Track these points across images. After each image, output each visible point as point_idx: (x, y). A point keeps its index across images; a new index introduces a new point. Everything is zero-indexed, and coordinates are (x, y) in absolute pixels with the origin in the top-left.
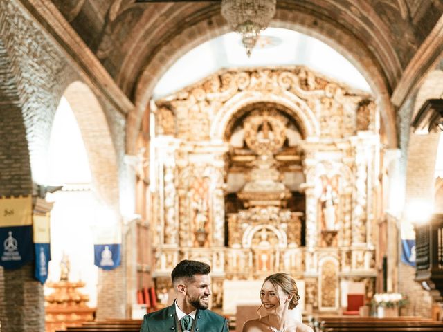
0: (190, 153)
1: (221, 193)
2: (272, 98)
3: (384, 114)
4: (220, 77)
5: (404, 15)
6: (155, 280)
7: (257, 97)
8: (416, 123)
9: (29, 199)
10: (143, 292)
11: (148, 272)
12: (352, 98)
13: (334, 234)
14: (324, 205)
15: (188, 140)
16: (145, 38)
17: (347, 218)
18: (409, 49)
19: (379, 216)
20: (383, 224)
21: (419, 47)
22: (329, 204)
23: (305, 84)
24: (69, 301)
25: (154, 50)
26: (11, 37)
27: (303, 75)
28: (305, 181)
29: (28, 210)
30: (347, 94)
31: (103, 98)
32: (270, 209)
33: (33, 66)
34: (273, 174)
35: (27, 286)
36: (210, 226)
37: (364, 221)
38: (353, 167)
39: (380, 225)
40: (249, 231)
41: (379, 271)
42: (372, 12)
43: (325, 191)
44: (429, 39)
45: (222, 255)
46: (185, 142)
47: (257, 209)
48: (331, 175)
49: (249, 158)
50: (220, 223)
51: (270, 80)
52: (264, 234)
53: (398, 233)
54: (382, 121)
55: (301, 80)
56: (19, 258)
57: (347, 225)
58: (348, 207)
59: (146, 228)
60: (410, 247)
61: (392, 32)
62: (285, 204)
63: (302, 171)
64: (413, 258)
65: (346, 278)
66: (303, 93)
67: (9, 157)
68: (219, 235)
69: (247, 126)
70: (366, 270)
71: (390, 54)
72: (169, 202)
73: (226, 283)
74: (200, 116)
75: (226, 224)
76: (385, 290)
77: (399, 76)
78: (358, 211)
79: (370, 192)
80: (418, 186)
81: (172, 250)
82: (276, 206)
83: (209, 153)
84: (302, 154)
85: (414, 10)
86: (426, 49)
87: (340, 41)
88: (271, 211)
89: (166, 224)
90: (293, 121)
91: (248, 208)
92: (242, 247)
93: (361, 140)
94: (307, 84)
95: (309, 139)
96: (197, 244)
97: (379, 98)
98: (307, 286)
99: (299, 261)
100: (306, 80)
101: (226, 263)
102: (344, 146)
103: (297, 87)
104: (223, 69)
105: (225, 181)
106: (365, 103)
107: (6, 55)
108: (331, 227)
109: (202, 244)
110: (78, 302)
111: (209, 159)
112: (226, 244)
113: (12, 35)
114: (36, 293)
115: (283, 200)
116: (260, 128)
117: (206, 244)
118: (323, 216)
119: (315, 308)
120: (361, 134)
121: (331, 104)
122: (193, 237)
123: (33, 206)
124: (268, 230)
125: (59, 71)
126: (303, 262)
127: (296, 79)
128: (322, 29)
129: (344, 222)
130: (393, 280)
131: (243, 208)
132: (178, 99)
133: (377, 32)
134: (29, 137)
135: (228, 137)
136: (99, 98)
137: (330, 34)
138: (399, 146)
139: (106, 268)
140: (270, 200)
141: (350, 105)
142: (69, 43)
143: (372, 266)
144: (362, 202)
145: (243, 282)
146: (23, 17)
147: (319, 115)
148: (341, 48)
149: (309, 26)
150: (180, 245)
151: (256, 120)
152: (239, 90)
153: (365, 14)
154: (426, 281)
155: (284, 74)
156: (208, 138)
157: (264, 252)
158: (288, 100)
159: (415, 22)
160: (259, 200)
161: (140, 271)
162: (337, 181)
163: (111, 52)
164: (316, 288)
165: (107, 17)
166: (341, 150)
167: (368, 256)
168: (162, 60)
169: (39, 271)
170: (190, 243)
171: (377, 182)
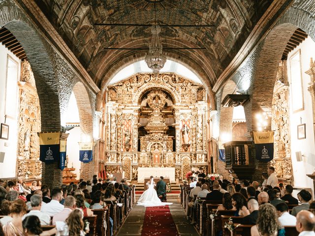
0: (123, 109)
1: (136, 127)
2: (160, 86)
3: (209, 95)
4: (137, 76)
5: (217, 57)
6: (106, 166)
7: (153, 85)
8: (223, 103)
9: (59, 133)
10: (101, 172)
11: (103, 163)
12: (195, 87)
13: (189, 146)
14: (183, 133)
15: (122, 103)
16: (107, 62)
17: (194, 139)
18: (219, 71)
19: (208, 139)
20: (210, 142)
21: (223, 71)
22: (186, 132)
23: (174, 80)
24: (67, 177)
25: (110, 67)
26: (56, 67)
27: (173, 77)
28: (175, 123)
29: (58, 138)
30: (192, 85)
31: (88, 87)
32: (159, 134)
33: (63, 78)
34: (160, 119)
35: (55, 171)
36: (131, 142)
37: (202, 141)
38: (196, 116)
39: (209, 143)
40: (150, 144)
41: (209, 163)
42: (203, 55)
43: (184, 126)
44: (227, 68)
45: (137, 155)
46: (121, 104)
47: (153, 134)
48: (186, 119)
49: (150, 111)
50: (136, 141)
51: (159, 78)
52: (156, 146)
53: (217, 146)
54: (208, 97)
55: (172, 79)
56: (53, 159)
57: (194, 142)
58: (194, 134)
59: (103, 143)
60: (223, 153)
61: (212, 63)
62: (165, 132)
63: (173, 117)
64: (224, 158)
65: (194, 166)
66: (174, 84)
67: (51, 115)
68: (136, 146)
69: (149, 97)
70: (203, 162)
71: (212, 72)
72: (113, 131)
73: (139, 169)
74: (128, 93)
75: (139, 141)
76: (212, 172)
77: (216, 81)
78: (199, 136)
79: (204, 128)
80: (225, 126)
81: (114, 153)
82: (161, 133)
83: (132, 109)
84: (173, 110)
85: (221, 56)
86: (226, 72)
87: (190, 65)
88: (159, 135)
89: (111, 141)
90: (169, 95)
91: (149, 134)
92: (146, 152)
93: (199, 104)
94: (175, 80)
95: (176, 104)
96: (125, 150)
97: (207, 89)
98: (176, 170)
99: (172, 158)
100: (175, 79)
101: (139, 159)
102: (192, 107)
103: (171, 81)
104: (139, 73)
105: (139, 122)
106: (201, 89)
107: (54, 74)
108: (187, 143)
109: (128, 151)
110: (71, 178)
111: (132, 112)
112: (139, 150)
113: (57, 66)
114: (59, 174)
115: (165, 130)
116: (154, 98)
117: (130, 150)
118: (183, 138)
119: (180, 180)
120: (199, 102)
121: (185, 89)
122: (124, 147)
123: (61, 136)
124: (158, 144)
125: (72, 78)
126: (174, 159)
127: (170, 78)
128: (182, 60)
129: (193, 141)
130: (216, 167)
131: (147, 134)
132: (118, 86)
133: (206, 63)
134: (60, 107)
135: (140, 102)
136: (86, 87)
137: (186, 62)
138: (216, 109)
139: (85, 162)
140: (159, 130)
141: (194, 90)
142: (77, 67)
143: (206, 161)
144: (200, 132)
145: (147, 168)
146: (61, 58)
147: (180, 93)
148: (190, 68)
149: (177, 58)
150: (117, 150)
151: (153, 95)
152: (145, 82)
153: (201, 56)
154: (230, 169)
155: (165, 76)
156: (131, 102)
157: (156, 154)
158: (167, 87)
159: (221, 61)
160: (154, 130)
161: (100, 163)
162: (189, 122)
163: (93, 69)
164: (181, 170)
165: (92, 55)
166: (191, 109)
167: (204, 157)
168: (113, 71)
169: (61, 164)
170: (122, 150)
171: (207, 124)
